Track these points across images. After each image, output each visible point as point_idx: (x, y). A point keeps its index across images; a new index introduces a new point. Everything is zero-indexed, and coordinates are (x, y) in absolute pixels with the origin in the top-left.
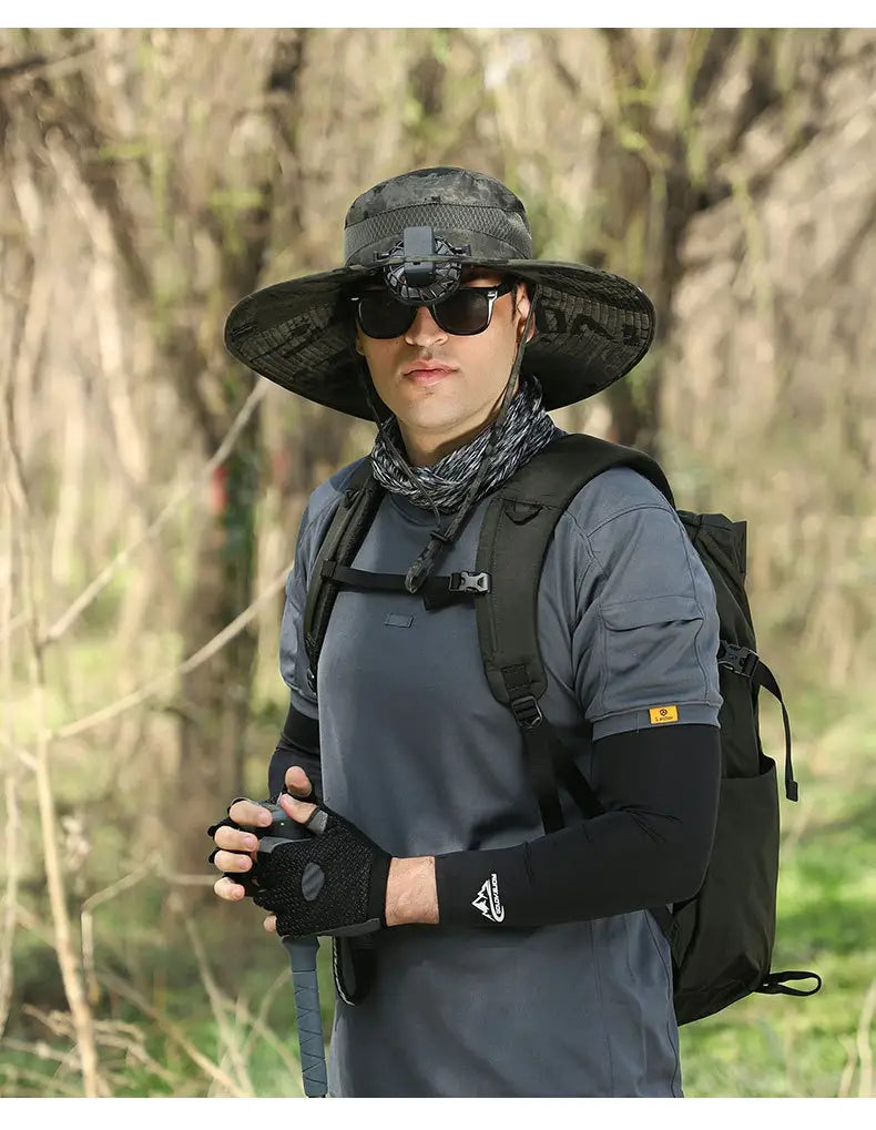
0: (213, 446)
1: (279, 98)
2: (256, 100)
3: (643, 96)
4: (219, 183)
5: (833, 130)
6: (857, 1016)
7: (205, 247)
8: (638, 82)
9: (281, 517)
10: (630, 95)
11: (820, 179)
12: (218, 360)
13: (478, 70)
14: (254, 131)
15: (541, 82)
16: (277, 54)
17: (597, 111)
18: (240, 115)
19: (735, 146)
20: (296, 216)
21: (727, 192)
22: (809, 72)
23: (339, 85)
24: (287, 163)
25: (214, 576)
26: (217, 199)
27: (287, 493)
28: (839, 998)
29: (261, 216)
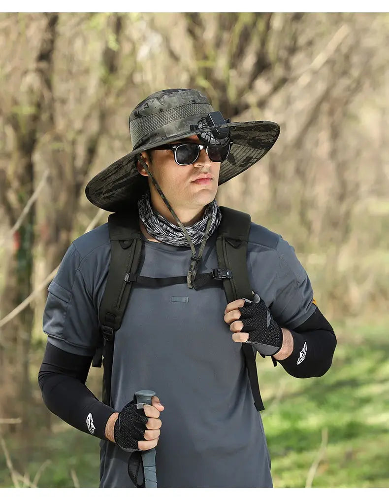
0: (13, 222)
1: (43, 65)
2: (32, 65)
3: (209, 64)
4: (15, 103)
5: (295, 80)
6: (305, 480)
7: (10, 132)
8: (205, 58)
9: (45, 255)
10: (202, 64)
11: (288, 102)
12: (15, 184)
13: (134, 52)
14: (32, 80)
15: (163, 58)
16: (42, 45)
17: (188, 70)
18: (25, 73)
19: (250, 86)
20: (52, 119)
21: (247, 107)
22: (283, 54)
23: (71, 59)
24: (46, 94)
25: (13, 282)
26: (15, 110)
27: (48, 243)
28: (298, 472)
29: (35, 118)
